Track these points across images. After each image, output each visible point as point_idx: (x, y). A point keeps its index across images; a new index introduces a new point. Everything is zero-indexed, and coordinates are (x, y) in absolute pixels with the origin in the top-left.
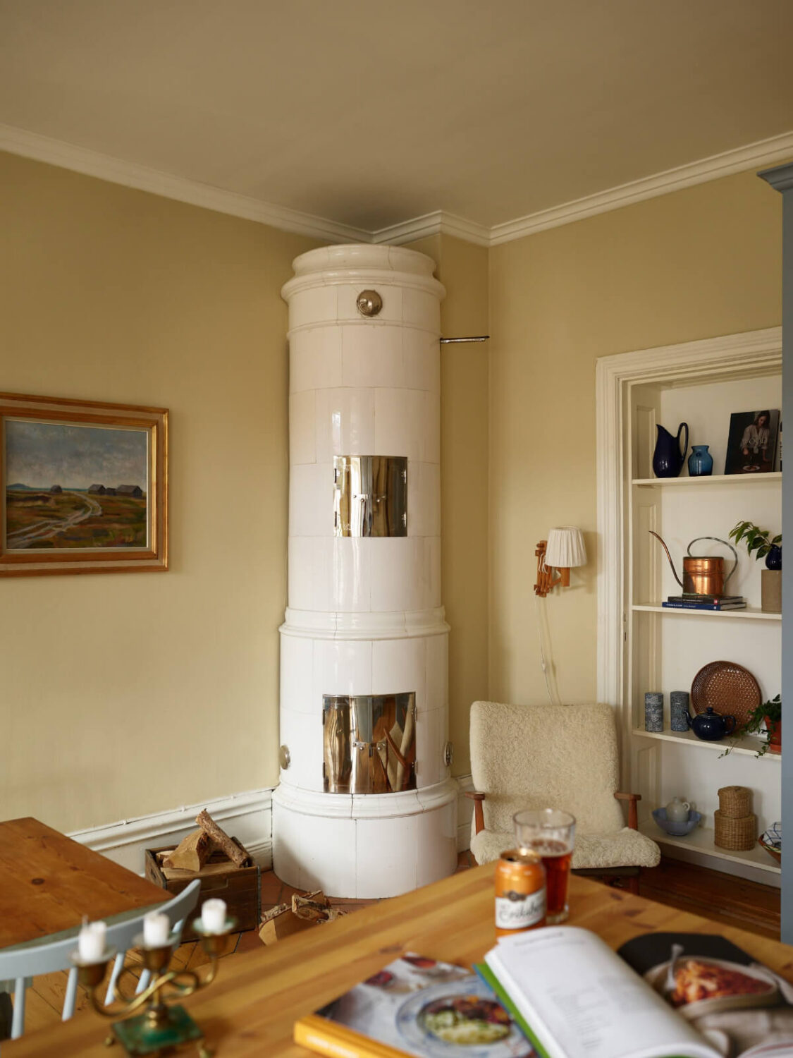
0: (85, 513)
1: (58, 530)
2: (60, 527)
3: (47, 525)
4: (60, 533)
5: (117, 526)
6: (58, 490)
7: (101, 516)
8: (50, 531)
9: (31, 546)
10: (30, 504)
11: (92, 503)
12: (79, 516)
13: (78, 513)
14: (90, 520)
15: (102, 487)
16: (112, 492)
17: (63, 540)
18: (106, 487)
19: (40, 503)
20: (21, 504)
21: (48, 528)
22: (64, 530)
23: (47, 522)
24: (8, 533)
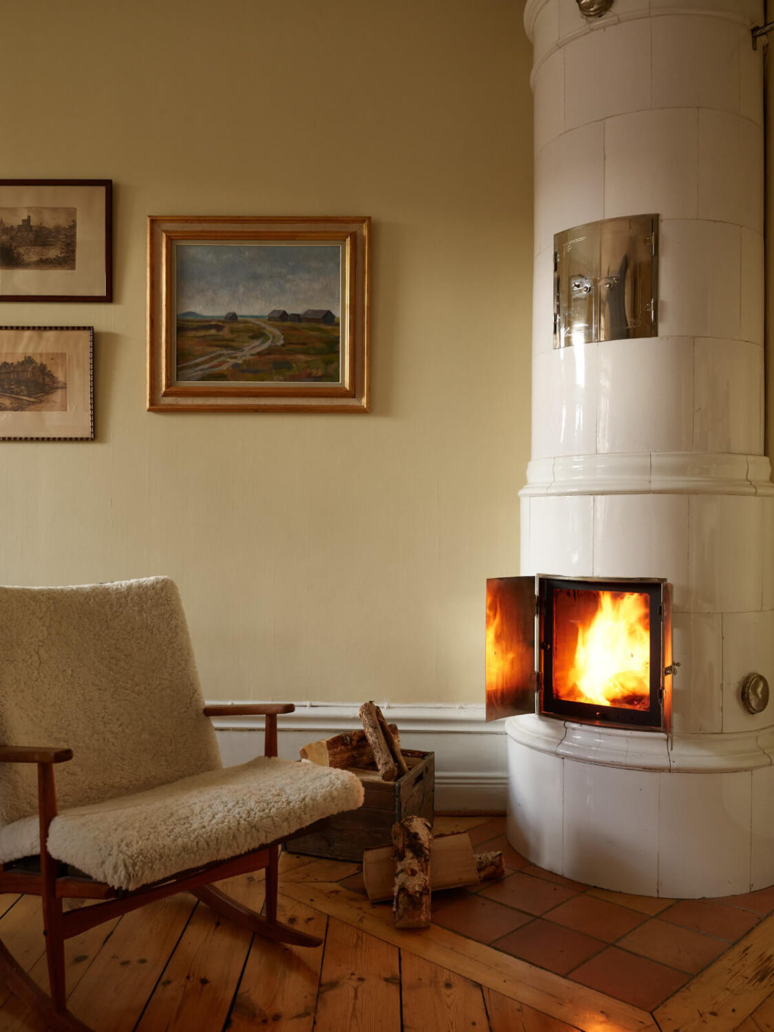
0: (263, 343)
1: (233, 361)
2: (235, 358)
3: (220, 356)
4: (236, 365)
5: (302, 357)
6: (233, 317)
7: (283, 345)
8: (224, 362)
9: (203, 379)
10: (202, 333)
11: (271, 330)
12: (259, 346)
13: (256, 343)
14: (270, 351)
15: (284, 313)
16: (297, 318)
17: (240, 372)
18: (289, 312)
19: (213, 332)
20: (192, 334)
21: (222, 359)
22: (240, 362)
23: (221, 352)
24: (177, 364)
